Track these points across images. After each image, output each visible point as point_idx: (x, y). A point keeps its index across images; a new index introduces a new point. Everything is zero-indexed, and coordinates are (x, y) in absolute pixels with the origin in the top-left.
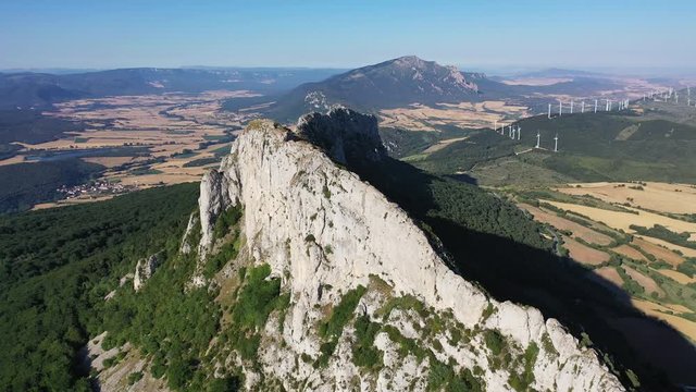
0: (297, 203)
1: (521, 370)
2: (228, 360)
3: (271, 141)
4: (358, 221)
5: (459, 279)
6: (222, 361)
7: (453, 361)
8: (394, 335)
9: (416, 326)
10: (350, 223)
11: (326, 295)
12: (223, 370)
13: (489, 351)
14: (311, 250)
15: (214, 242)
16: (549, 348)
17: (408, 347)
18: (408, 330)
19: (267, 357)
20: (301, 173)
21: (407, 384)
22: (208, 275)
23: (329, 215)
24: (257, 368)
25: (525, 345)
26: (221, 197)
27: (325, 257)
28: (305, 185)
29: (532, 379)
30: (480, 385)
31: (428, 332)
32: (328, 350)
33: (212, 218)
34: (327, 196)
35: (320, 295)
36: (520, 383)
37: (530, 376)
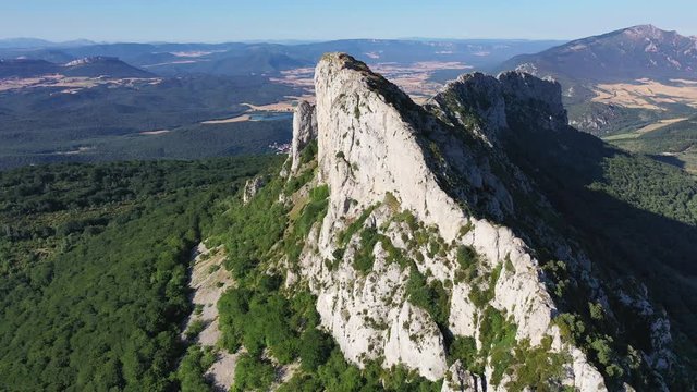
0: (335, 122)
1: (484, 287)
2: (280, 262)
3: (333, 69)
4: (381, 140)
5: (443, 194)
6: (276, 262)
7: (429, 272)
8: (387, 244)
9: (405, 238)
10: (373, 141)
11: (352, 210)
12: (274, 270)
13: (458, 265)
14: (340, 165)
15: (299, 166)
16: (510, 267)
17: (396, 256)
18: (398, 242)
19: (305, 262)
20: (342, 95)
21: (389, 289)
22: (287, 194)
23: (357, 133)
24: (297, 270)
25: (494, 264)
26: (311, 127)
27: (352, 173)
28: (343, 106)
29: (493, 297)
30: (448, 297)
31: (414, 244)
32: (339, 254)
33: (301, 146)
34: (358, 116)
35: (347, 208)
36: (481, 298)
37: (490, 294)
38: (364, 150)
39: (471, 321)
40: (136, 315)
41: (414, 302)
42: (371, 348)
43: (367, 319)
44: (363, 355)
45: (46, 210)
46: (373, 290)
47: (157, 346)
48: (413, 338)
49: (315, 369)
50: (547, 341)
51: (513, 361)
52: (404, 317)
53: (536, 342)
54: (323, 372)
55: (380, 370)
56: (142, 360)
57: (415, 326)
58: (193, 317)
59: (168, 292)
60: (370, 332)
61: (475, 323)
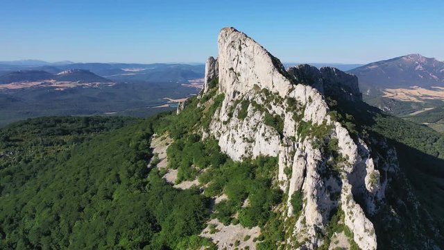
0: (229, 54)
1: (299, 113)
2: (199, 130)
3: (228, 33)
4: (251, 60)
5: (281, 76)
6: (197, 131)
7: (274, 112)
8: (254, 103)
9: (263, 99)
10: (248, 60)
11: (237, 97)
12: (196, 134)
13: (288, 106)
14: (231, 74)
15: (208, 90)
16: (310, 100)
17: (259, 108)
18: (260, 101)
19: (212, 127)
20: (232, 42)
21: (255, 124)
22: (202, 103)
23: (241, 59)
24: (208, 131)
25: (304, 103)
26: (215, 70)
27: (237, 78)
28: (233, 46)
30: (283, 121)
31: (267, 102)
32: (230, 115)
33: (209, 80)
34: (240, 50)
35: (234, 96)
36: (297, 118)
37: (302, 116)
38: (243, 65)
39: (293, 129)
40: (124, 156)
41: (267, 124)
42: (246, 152)
43: (244, 139)
44: (242, 156)
45: (59, 134)
46: (247, 125)
47: (137, 166)
48: (267, 140)
49: (218, 167)
50: (325, 122)
51: (310, 131)
52: (262, 131)
53: (320, 123)
54: (223, 168)
55: (251, 161)
56: (129, 172)
57: (267, 135)
58: (153, 158)
59: (140, 148)
60: (246, 144)
61: (295, 130)
